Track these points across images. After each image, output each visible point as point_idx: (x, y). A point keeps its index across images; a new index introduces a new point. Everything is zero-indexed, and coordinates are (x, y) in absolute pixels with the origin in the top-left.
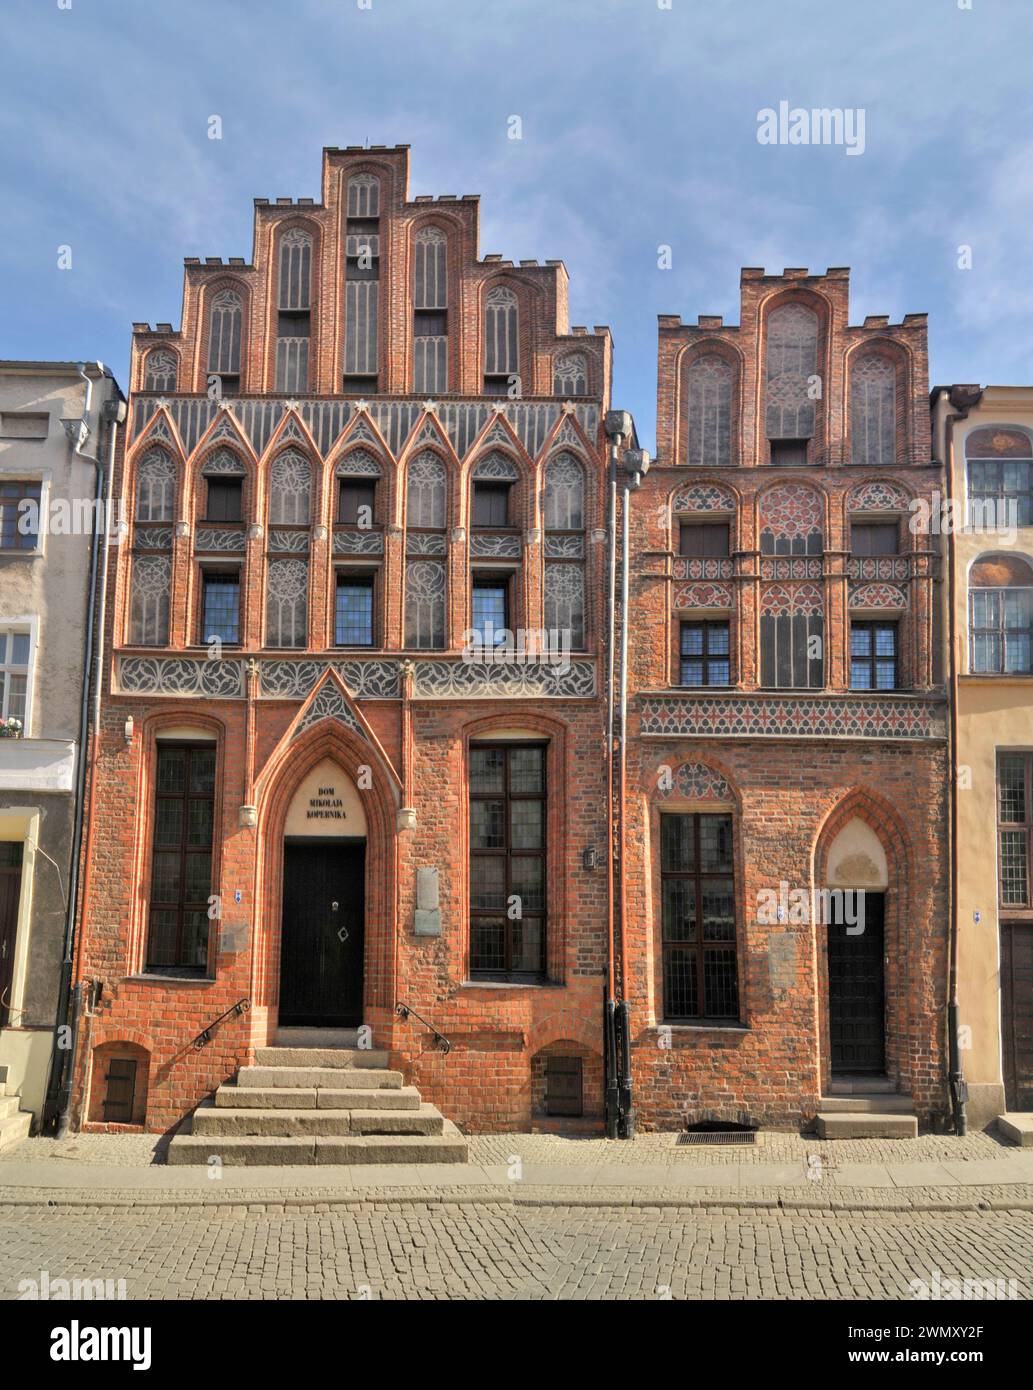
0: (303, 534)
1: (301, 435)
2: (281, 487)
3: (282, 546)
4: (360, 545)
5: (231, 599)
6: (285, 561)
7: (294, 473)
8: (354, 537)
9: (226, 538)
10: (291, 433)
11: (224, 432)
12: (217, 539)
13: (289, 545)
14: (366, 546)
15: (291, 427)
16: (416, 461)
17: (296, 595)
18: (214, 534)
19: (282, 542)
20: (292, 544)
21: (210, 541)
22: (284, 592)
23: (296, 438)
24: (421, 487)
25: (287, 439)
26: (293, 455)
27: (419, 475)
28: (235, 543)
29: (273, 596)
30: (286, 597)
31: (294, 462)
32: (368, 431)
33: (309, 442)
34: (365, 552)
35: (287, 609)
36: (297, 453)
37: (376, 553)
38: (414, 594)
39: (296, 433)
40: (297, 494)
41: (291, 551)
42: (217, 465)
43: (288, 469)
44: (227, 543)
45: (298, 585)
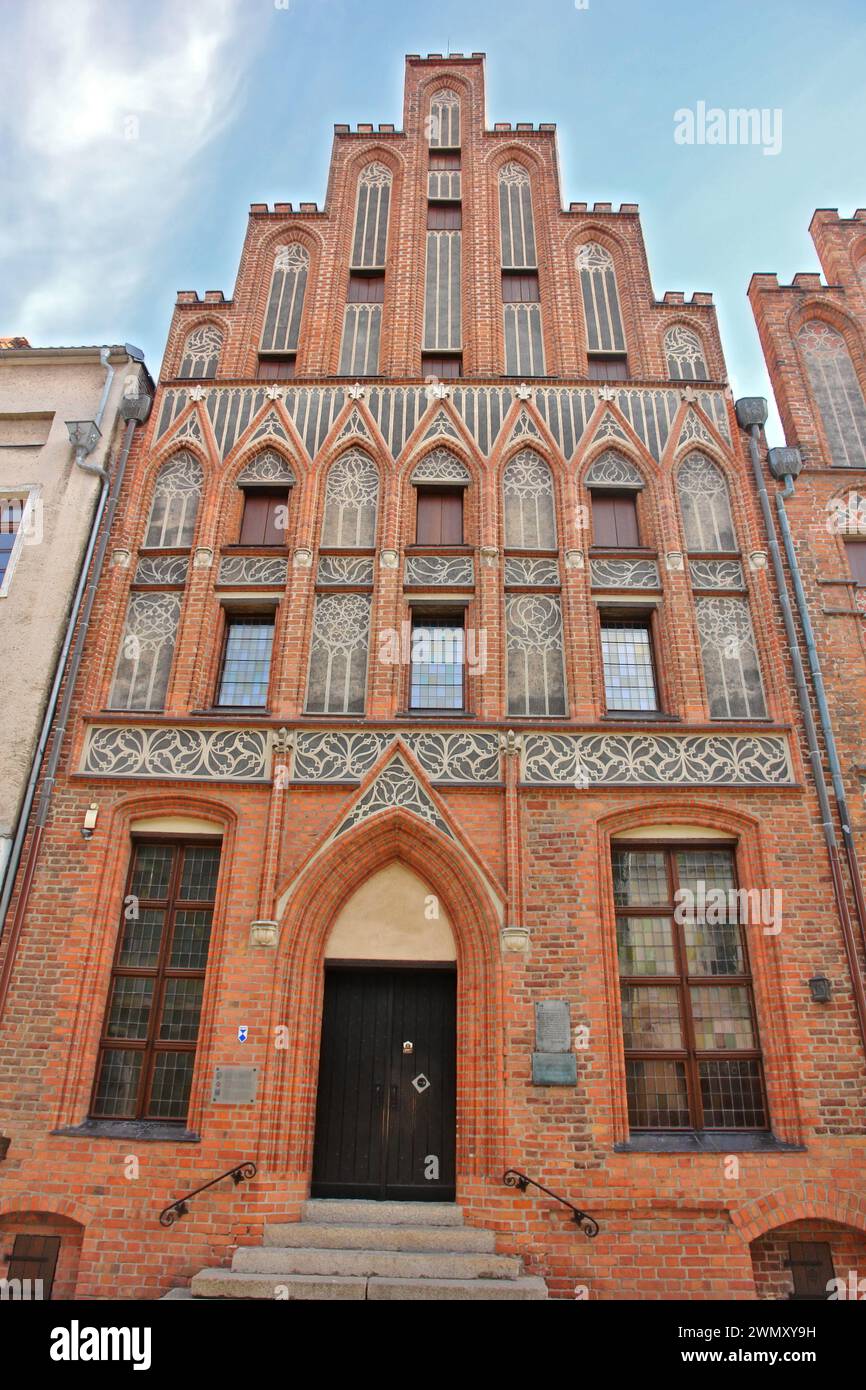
0: (366, 560)
1: (367, 430)
2: (339, 498)
3: (336, 576)
4: (444, 573)
5: (262, 646)
6: (339, 595)
7: (356, 479)
8: (435, 563)
9: (261, 567)
10: (354, 428)
11: (271, 429)
12: (249, 568)
13: (346, 575)
14: (451, 575)
15: (354, 420)
16: (514, 463)
17: (354, 642)
18: (245, 563)
19: (336, 571)
20: (351, 573)
21: (240, 571)
22: (336, 637)
23: (360, 435)
24: (522, 496)
25: (349, 436)
26: (357, 456)
27: (518, 481)
28: (273, 574)
29: (321, 644)
30: (339, 644)
31: (357, 466)
32: (450, 422)
33: (377, 440)
34: (450, 583)
35: (339, 661)
36: (361, 454)
37: (465, 584)
38: (518, 639)
39: (361, 428)
40: (359, 507)
41: (349, 582)
42: (258, 472)
43: (349, 474)
44: (262, 574)
45: (357, 628)
